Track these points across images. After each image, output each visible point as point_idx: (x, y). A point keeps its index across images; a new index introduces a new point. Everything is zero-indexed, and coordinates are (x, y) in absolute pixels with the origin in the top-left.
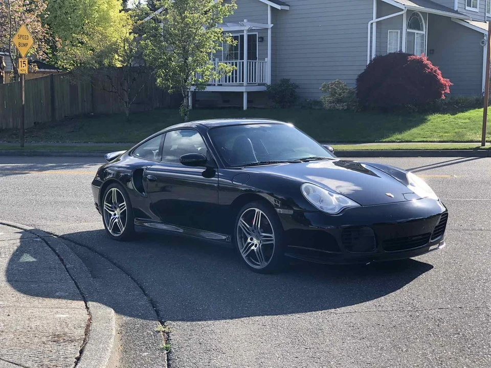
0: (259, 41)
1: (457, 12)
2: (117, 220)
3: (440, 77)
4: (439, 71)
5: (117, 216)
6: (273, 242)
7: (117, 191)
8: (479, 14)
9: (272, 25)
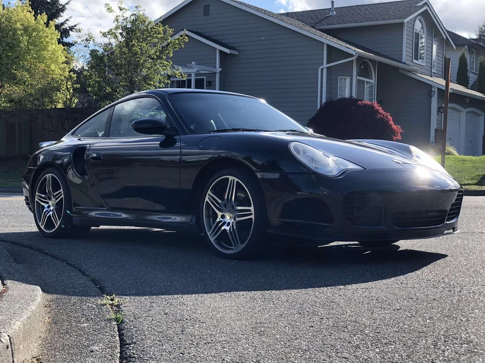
0: (206, 85)
1: (405, 63)
2: (51, 213)
3: (391, 122)
4: (389, 117)
5: (52, 208)
6: (253, 217)
7: (52, 177)
8: (426, 68)
9: (221, 69)
